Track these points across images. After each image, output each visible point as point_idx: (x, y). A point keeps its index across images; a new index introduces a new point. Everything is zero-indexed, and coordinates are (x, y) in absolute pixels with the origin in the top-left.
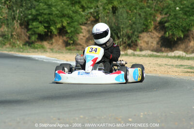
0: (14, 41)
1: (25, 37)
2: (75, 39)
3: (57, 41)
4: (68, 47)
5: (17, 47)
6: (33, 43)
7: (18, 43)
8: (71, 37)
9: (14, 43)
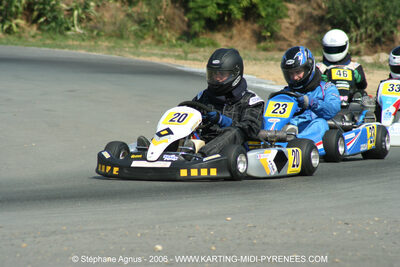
0: (160, 32)
1: (182, 25)
2: (275, 29)
3: (241, 32)
4: (262, 44)
5: (166, 43)
6: (196, 35)
7: (168, 35)
8: (268, 26)
9: (160, 36)
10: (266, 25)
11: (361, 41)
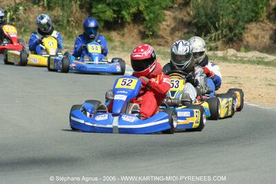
0: (71, 30)
3: (130, 31)
4: (146, 41)
7: (77, 32)
8: (150, 27)
10: (149, 26)
11: (219, 40)
